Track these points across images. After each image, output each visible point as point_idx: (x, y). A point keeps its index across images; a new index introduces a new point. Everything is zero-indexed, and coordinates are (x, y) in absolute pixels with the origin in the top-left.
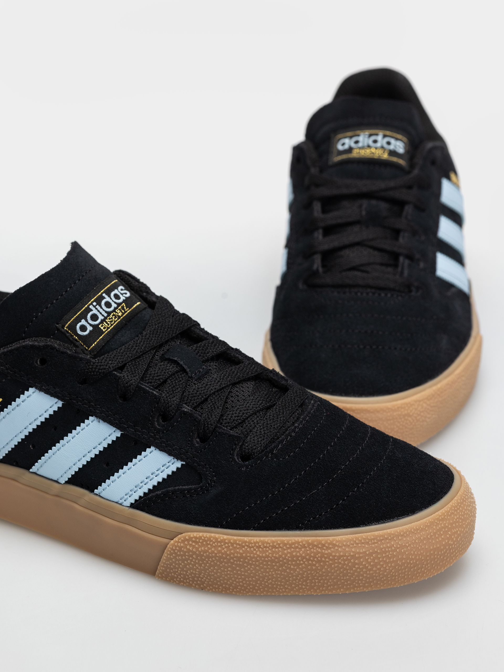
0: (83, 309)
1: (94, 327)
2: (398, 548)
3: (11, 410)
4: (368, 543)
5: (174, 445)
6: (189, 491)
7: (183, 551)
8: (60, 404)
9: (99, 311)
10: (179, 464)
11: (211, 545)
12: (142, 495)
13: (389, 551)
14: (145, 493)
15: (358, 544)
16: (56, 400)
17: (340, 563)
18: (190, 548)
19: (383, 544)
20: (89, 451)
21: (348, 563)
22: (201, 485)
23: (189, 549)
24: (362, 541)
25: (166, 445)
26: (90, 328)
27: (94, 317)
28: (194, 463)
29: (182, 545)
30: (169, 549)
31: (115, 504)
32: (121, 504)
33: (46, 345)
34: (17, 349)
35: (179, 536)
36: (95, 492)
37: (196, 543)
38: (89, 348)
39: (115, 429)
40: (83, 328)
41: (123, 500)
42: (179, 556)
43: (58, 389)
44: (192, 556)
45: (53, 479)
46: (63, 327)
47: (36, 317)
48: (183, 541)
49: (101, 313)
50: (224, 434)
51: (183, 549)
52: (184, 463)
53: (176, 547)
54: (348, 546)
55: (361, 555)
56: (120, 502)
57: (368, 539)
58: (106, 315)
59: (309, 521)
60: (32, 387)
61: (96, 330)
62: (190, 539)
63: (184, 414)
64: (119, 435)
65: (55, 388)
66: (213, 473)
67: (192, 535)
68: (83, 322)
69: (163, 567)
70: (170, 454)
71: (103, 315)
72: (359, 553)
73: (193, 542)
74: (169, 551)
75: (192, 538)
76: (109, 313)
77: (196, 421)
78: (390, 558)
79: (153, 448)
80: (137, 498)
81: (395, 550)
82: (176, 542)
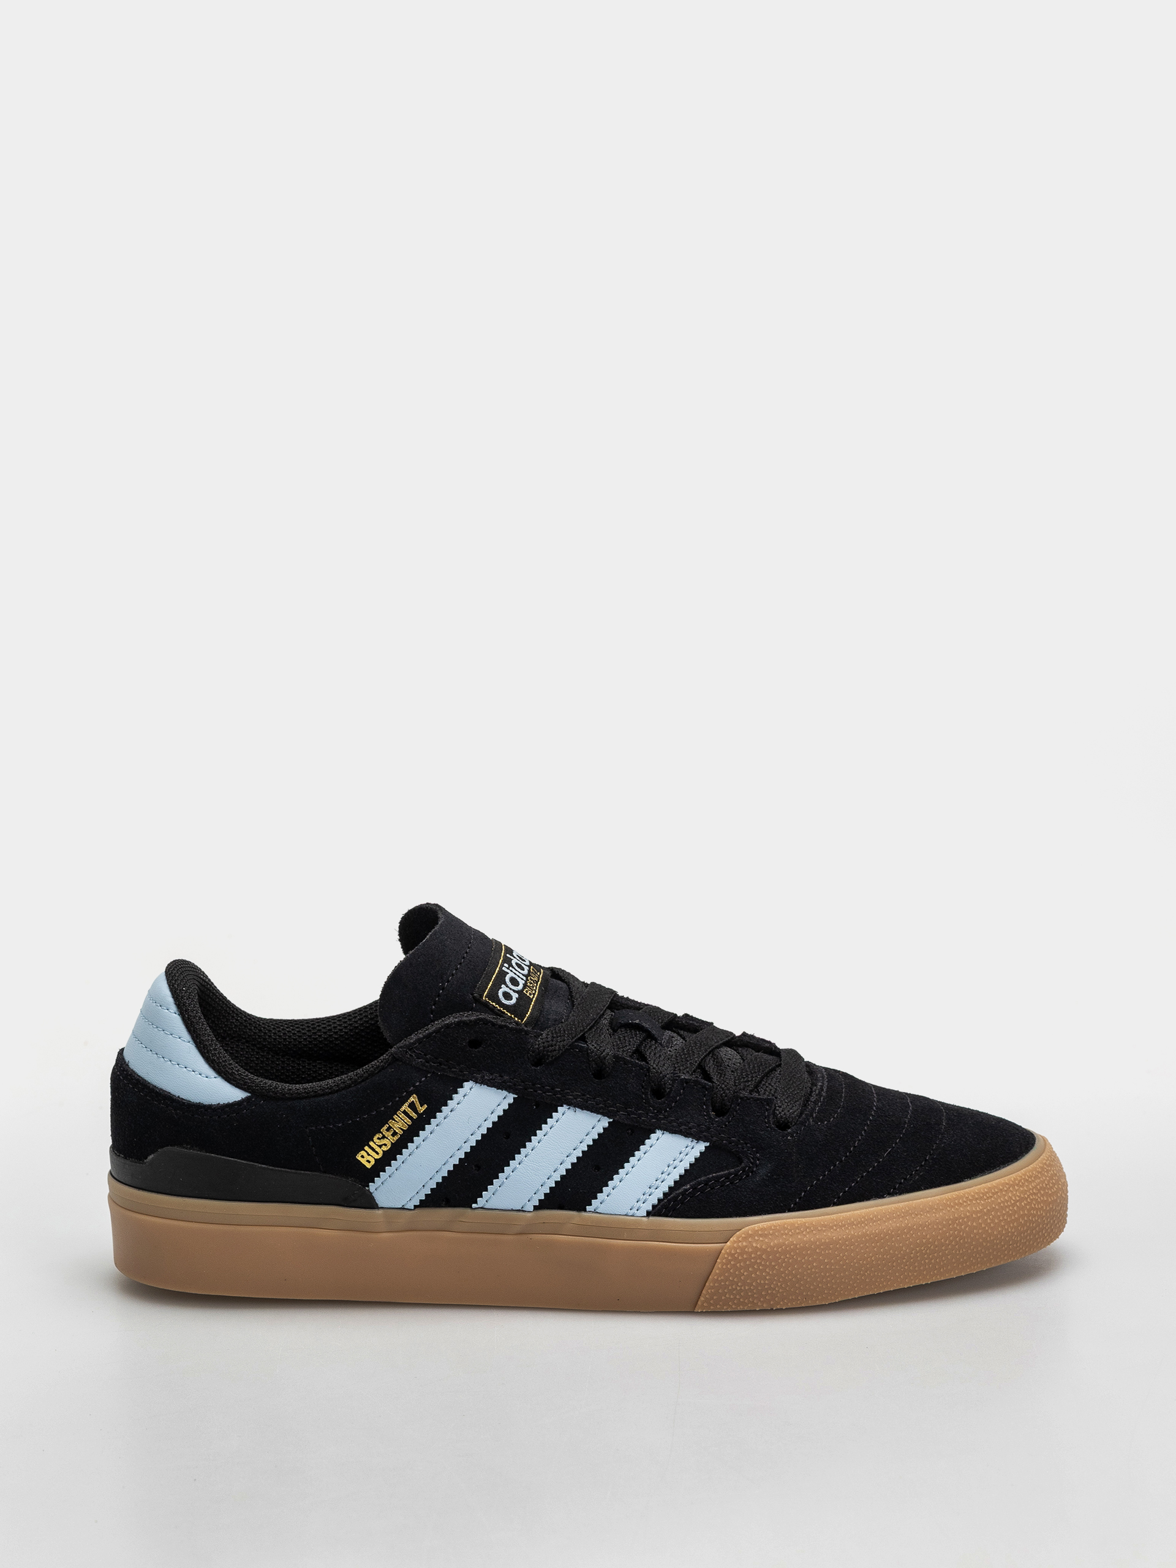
0: (497, 972)
1: (520, 992)
2: (1018, 1201)
3: (442, 1118)
4: (981, 1198)
5: (689, 1123)
6: (727, 1177)
7: (747, 1253)
8: (511, 1098)
9: (515, 974)
10: (701, 1146)
11: (786, 1234)
12: (661, 1196)
13: (1008, 1206)
14: (664, 1194)
15: (971, 1200)
16: (505, 1093)
17: (955, 1230)
18: (758, 1246)
19: (1000, 1197)
20: (568, 1154)
21: (965, 1228)
22: (743, 1165)
23: (756, 1247)
24: (977, 1197)
25: (678, 1123)
26: (515, 996)
27: (514, 982)
28: (722, 1141)
29: (744, 1244)
30: (726, 1256)
31: (625, 1217)
32: (633, 1216)
33: (478, 1019)
34: (437, 1031)
35: (738, 1233)
36: (588, 1210)
37: (765, 1236)
38: (522, 1021)
39: (600, 1116)
40: (507, 996)
41: (634, 1211)
42: (740, 1262)
43: (506, 1078)
44: (760, 1257)
45: (514, 1209)
46: (482, 996)
47: (443, 989)
48: (745, 1239)
49: (519, 976)
50: (749, 1099)
51: (746, 1250)
52: (708, 1144)
53: (736, 1249)
54: (961, 1205)
55: (979, 1215)
56: (631, 1213)
57: (983, 1193)
58: (525, 978)
59: (901, 1183)
60: (468, 1081)
61: (522, 997)
62: (756, 1232)
63: (686, 1083)
64: (607, 1125)
65: (502, 1077)
66: (753, 1148)
67: (756, 1226)
68: (504, 988)
69: (712, 1288)
70: (686, 1134)
71: (522, 979)
72: (976, 1212)
73: (761, 1235)
74: (726, 1258)
75: (758, 1231)
76: (526, 976)
77: (706, 1089)
78: (1010, 1215)
79: (659, 1133)
80: (656, 1202)
81: (1013, 1205)
82: (735, 1242)
